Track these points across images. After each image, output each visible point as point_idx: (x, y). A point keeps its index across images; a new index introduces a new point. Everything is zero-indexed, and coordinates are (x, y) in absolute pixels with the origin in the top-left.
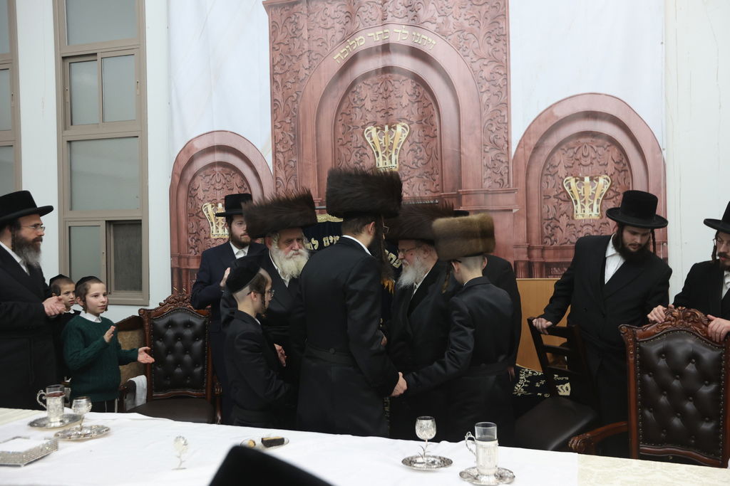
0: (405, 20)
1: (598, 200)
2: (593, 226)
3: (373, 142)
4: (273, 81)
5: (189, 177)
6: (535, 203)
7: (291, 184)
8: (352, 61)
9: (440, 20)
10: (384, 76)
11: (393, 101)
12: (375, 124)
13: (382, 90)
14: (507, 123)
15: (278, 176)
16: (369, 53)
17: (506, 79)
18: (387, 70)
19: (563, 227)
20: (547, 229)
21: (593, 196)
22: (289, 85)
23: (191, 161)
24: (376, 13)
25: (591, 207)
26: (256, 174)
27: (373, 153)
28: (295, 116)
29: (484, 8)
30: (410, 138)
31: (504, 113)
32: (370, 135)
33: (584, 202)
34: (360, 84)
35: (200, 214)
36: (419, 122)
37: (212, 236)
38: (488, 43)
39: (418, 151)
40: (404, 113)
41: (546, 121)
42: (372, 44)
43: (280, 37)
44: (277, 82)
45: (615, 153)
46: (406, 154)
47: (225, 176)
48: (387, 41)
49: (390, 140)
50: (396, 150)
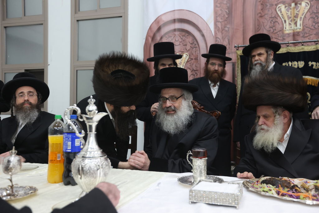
7: (226, 41)
12: (284, 3)
15: (217, 36)
23: (159, 29)
26: (203, 36)
27: (282, 21)
30: (310, 10)
32: (280, 10)
39: (316, 18)
46: (307, 20)
47: (181, 37)
49: (296, 12)
50: (301, 18)
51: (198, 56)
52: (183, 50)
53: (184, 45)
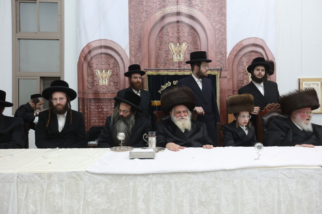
0: (186, 4)
3: (172, 49)
4: (130, 21)
5: (89, 59)
6: (236, 75)
8: (163, 18)
9: (200, 6)
10: (177, 24)
11: (181, 34)
12: (173, 42)
13: (176, 30)
14: (225, 46)
15: (132, 60)
16: (172, 14)
17: (225, 30)
18: (178, 22)
19: (245, 83)
20: (240, 84)
22: (137, 23)
23: (90, 52)
26: (122, 59)
27: (172, 54)
28: (139, 36)
29: (217, 4)
30: (188, 49)
31: (224, 42)
32: (171, 46)
34: (167, 26)
35: (95, 75)
36: (191, 43)
37: (100, 84)
38: (218, 16)
40: (186, 39)
41: (239, 46)
42: (173, 12)
43: (133, 4)
44: (131, 21)
46: (186, 55)
47: (107, 59)
48: (179, 11)
49: (180, 49)
50: (183, 53)
51: (118, 73)
52: (107, 68)
53: (108, 65)
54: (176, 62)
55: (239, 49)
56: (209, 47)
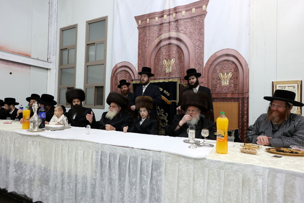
0: (175, 30)
1: (229, 79)
2: (227, 87)
3: (165, 64)
4: (139, 48)
5: (116, 74)
6: (210, 81)
8: (160, 42)
9: (185, 30)
10: (169, 46)
11: (171, 52)
12: (166, 59)
13: (168, 50)
14: (203, 58)
16: (165, 39)
17: (203, 45)
18: (170, 44)
19: (218, 87)
20: (213, 88)
21: (227, 79)
22: (143, 49)
23: (116, 70)
24: (167, 29)
25: (227, 81)
26: (133, 73)
28: (144, 57)
29: (197, 26)
30: (175, 63)
31: (202, 55)
32: (164, 62)
33: (224, 80)
34: (162, 48)
36: (178, 58)
38: (198, 36)
39: (177, 66)
40: (174, 56)
41: (214, 57)
42: (166, 37)
43: (141, 36)
45: (234, 66)
46: (174, 67)
47: (125, 74)
48: (170, 36)
49: (170, 63)
50: (171, 66)
53: (126, 77)
54: (167, 73)
55: (213, 59)
56: (190, 60)
